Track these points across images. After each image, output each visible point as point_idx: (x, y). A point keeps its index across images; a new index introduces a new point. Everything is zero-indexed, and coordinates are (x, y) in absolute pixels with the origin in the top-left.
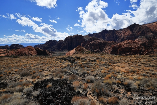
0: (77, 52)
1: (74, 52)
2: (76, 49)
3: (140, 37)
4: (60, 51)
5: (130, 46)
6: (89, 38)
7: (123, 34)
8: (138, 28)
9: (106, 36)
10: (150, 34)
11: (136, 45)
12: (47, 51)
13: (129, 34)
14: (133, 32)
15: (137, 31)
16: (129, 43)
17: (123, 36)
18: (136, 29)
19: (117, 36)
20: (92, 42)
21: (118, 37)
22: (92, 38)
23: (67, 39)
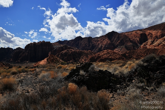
0: (49, 63)
1: (45, 63)
2: (47, 60)
3: (119, 47)
5: (110, 57)
6: (60, 46)
7: (101, 42)
8: (117, 36)
9: (81, 44)
10: (130, 44)
11: (116, 56)
13: (107, 43)
14: (111, 41)
15: (116, 40)
16: (109, 53)
17: (100, 45)
18: (115, 38)
19: (93, 44)
20: (64, 52)
21: (95, 46)
22: (63, 46)
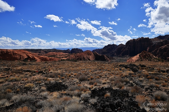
0: (141, 59)
1: (137, 59)
2: (140, 56)
4: (120, 56)
6: (159, 41)
12: (105, 56)
20: (163, 47)
22: (163, 41)
23: (128, 43)
